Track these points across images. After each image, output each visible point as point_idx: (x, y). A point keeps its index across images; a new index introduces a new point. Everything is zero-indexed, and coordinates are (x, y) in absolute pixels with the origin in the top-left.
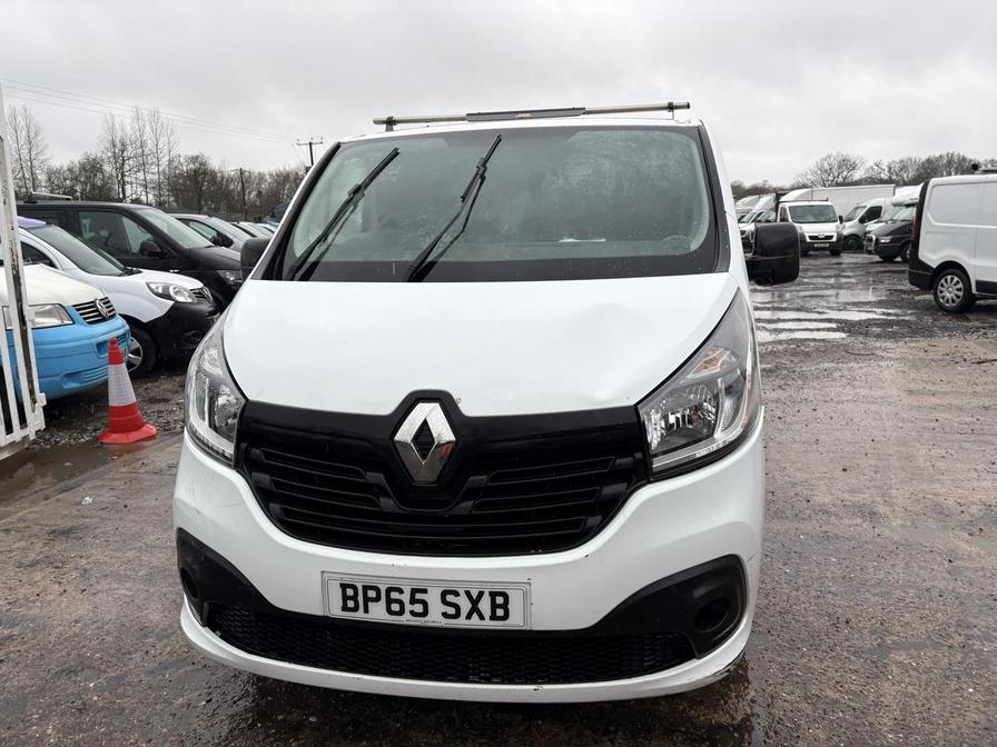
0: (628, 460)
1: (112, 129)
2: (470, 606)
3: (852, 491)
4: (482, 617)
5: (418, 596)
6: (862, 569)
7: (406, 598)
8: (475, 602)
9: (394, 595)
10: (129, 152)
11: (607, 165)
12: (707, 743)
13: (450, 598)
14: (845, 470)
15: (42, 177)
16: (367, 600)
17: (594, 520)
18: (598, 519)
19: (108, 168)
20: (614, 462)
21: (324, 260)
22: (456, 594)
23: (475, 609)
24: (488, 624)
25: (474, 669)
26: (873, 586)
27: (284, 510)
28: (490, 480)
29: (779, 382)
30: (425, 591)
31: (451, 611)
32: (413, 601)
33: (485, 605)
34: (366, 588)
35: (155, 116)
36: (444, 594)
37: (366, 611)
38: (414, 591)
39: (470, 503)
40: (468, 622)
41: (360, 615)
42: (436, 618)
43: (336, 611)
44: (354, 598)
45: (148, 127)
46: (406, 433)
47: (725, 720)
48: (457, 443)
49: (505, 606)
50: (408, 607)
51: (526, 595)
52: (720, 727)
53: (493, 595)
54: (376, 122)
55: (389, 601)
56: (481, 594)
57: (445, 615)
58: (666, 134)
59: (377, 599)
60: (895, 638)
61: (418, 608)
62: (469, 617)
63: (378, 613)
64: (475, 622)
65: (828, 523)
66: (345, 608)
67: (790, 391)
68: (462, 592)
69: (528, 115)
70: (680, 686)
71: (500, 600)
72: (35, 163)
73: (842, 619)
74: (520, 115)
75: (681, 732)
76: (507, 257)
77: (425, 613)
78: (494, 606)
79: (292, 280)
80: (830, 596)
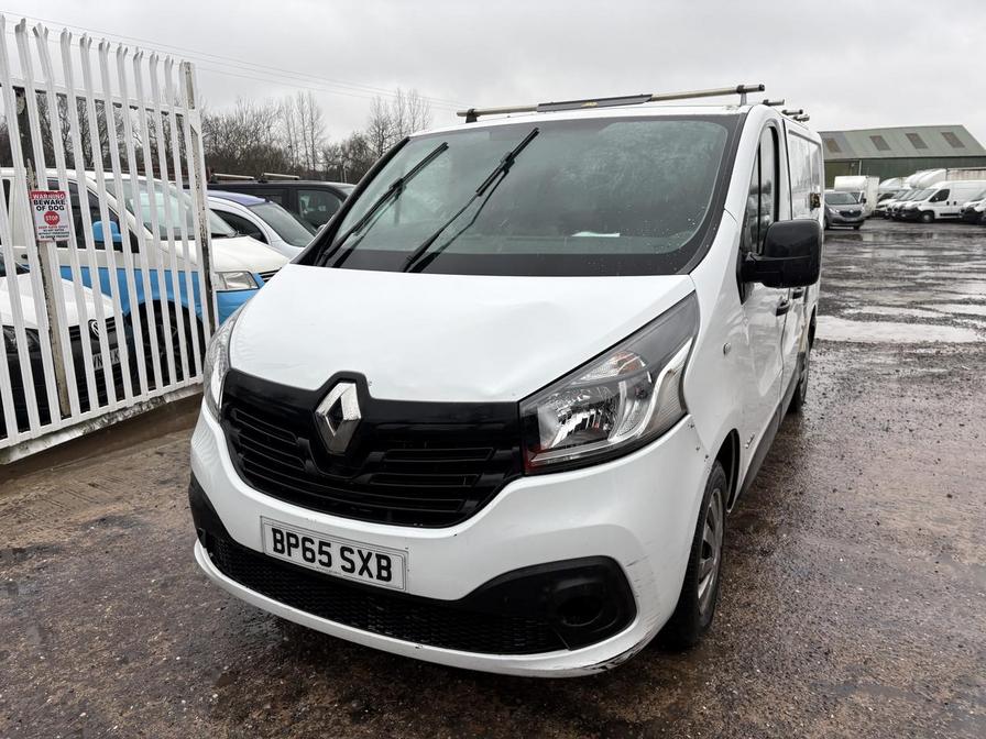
0: (508, 452)
1: (378, 110)
2: (362, 564)
3: (943, 520)
4: (371, 576)
5: (325, 548)
6: (885, 604)
7: (315, 548)
8: (366, 561)
9: (308, 544)
10: (390, 130)
11: (624, 157)
12: (599, 734)
13: (347, 554)
14: (949, 496)
15: (320, 155)
16: (290, 545)
17: (470, 504)
18: (473, 503)
19: (371, 146)
20: (494, 453)
21: (358, 247)
22: (352, 552)
23: (365, 568)
24: (375, 582)
25: (373, 620)
26: (887, 623)
27: (245, 462)
28: (387, 456)
29: (941, 390)
30: (329, 545)
31: (348, 565)
32: (321, 552)
33: (373, 564)
34: (289, 535)
35: (414, 96)
36: (343, 550)
37: (290, 555)
38: (322, 544)
39: (370, 475)
40: (360, 577)
41: (284, 557)
42: (337, 569)
43: (270, 551)
44: (281, 542)
45: (407, 107)
46: (324, 408)
47: (630, 717)
48: (362, 419)
49: (388, 568)
50: (318, 557)
51: (404, 561)
52: (623, 722)
53: (379, 557)
54: (459, 114)
55: (305, 549)
56: (370, 555)
57: (343, 567)
58: (701, 123)
59: (296, 546)
60: (871, 679)
61: (325, 559)
62: (361, 573)
63: (296, 557)
64: (365, 579)
65: (886, 550)
66: (276, 549)
67: (947, 401)
68: (356, 551)
69: (595, 104)
70: (547, 671)
71: (384, 563)
72: (316, 142)
73: (824, 649)
74: (587, 104)
75: (581, 718)
76: (499, 251)
77: (329, 564)
78: (380, 568)
79: (323, 265)
80: (827, 624)
